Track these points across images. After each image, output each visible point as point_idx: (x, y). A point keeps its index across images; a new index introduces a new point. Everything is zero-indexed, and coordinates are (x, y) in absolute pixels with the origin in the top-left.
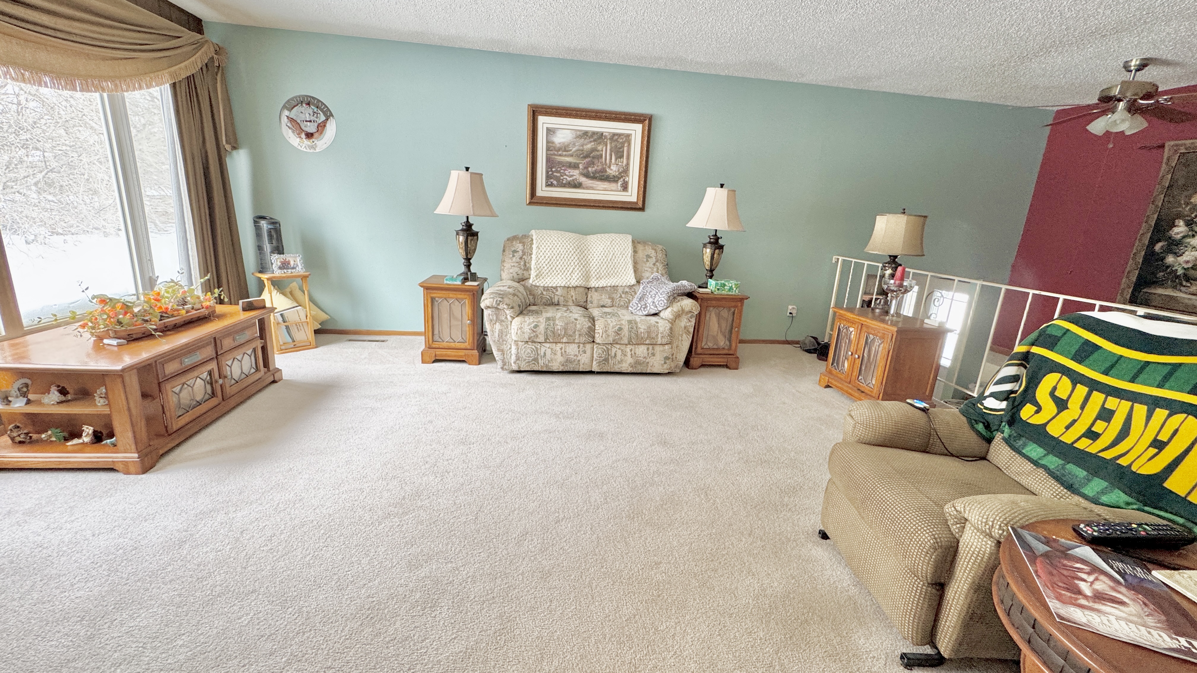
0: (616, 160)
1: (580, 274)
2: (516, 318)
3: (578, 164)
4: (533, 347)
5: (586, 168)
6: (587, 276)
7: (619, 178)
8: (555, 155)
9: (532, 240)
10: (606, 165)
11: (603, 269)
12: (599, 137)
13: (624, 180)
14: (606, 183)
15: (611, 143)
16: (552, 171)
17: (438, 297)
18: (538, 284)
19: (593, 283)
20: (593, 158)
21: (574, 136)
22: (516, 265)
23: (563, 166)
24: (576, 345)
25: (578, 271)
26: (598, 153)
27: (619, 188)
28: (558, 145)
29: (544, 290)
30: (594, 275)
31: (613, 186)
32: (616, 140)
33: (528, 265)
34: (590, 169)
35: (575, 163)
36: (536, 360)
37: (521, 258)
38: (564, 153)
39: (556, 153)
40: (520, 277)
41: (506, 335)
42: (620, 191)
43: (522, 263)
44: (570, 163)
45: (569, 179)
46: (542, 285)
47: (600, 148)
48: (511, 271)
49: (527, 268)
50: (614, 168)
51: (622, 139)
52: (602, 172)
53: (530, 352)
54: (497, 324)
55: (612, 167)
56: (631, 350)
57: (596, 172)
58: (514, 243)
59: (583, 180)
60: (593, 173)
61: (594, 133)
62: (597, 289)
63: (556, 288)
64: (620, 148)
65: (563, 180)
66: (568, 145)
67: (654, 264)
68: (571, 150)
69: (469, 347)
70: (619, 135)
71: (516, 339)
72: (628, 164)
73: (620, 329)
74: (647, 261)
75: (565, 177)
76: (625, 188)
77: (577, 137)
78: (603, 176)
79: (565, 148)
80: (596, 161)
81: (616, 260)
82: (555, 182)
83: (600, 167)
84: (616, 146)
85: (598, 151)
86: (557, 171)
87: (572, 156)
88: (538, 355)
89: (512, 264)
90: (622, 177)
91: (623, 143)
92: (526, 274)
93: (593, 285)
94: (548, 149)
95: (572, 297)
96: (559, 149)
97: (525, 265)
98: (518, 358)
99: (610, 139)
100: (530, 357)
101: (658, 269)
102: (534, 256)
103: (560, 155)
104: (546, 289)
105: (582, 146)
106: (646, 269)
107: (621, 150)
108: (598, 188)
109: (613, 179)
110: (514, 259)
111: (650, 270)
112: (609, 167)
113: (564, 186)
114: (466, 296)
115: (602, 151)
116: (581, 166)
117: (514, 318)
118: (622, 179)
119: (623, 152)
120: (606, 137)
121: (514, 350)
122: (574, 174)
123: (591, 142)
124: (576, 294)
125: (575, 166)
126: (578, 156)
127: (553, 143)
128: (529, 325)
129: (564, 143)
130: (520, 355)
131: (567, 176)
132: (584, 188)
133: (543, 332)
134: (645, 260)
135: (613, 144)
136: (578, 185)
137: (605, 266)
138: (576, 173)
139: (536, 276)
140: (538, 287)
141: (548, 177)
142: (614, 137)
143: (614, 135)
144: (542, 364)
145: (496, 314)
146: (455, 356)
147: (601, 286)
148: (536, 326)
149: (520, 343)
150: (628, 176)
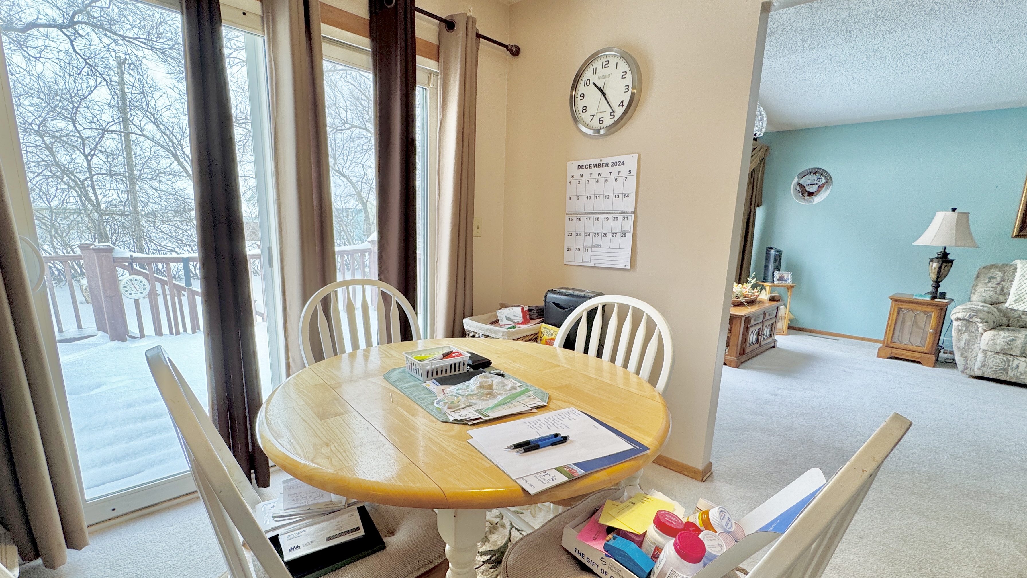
4: (1004, 358)
9: (1016, 269)
17: (905, 308)
22: (991, 289)
33: (1005, 290)
36: (1005, 370)
37: (998, 284)
40: (994, 300)
41: (974, 344)
43: (999, 288)
46: (1021, 309)
48: (984, 294)
49: (1005, 293)
53: (999, 362)
54: (966, 334)
58: (992, 270)
69: (926, 351)
71: (985, 349)
88: (1009, 366)
89: (987, 289)
92: (1001, 298)
97: (1002, 290)
98: (983, 365)
100: (998, 367)
102: (1015, 283)
110: (990, 284)
114: (932, 310)
117: (985, 331)
121: (980, 357)
128: (1004, 338)
130: (986, 363)
133: (1019, 347)
139: (1015, 301)
140: (1016, 310)
144: (1012, 375)
145: (966, 326)
146: (911, 357)
148: (1012, 341)
149: (989, 353)
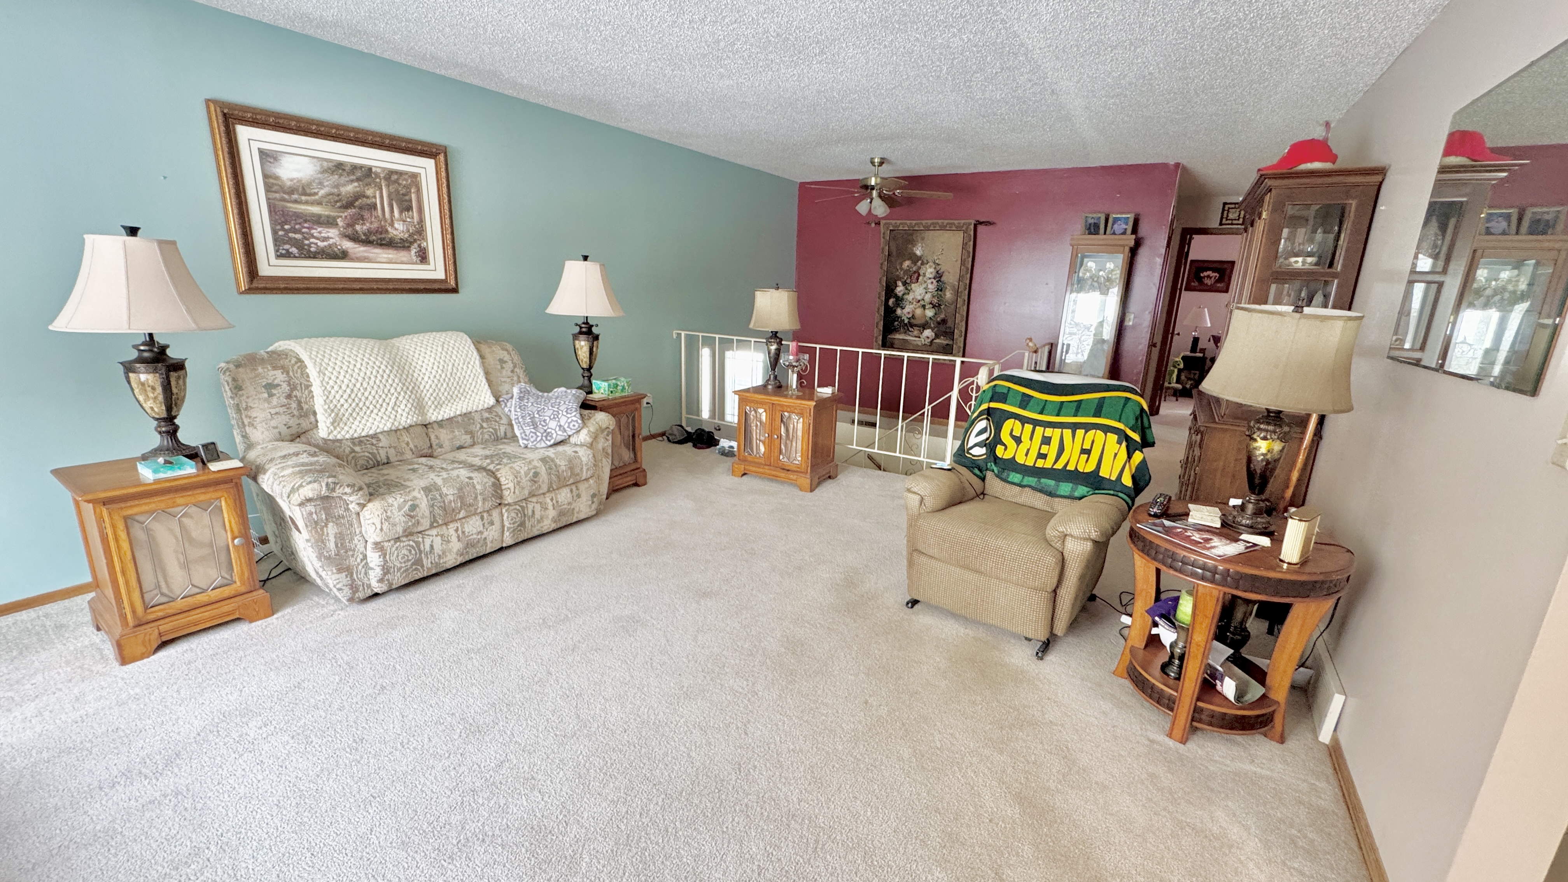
0: (401, 212)
1: (409, 406)
2: (370, 505)
3: (335, 218)
4: (411, 543)
5: (351, 225)
6: (420, 406)
7: (411, 243)
8: (284, 200)
9: (299, 360)
10: (386, 221)
11: (442, 390)
12: (366, 174)
13: (419, 246)
14: (390, 251)
15: (388, 186)
16: (283, 229)
17: (142, 513)
18: (339, 437)
19: (433, 416)
20: (361, 208)
21: (318, 168)
22: (282, 410)
23: (306, 221)
24: (478, 518)
25: (404, 402)
26: (369, 201)
27: (414, 258)
28: (289, 183)
29: (354, 444)
30: (430, 403)
31: (402, 255)
32: (396, 181)
33: (305, 407)
34: (358, 227)
35: (328, 217)
36: (418, 562)
37: (289, 397)
38: (303, 198)
39: (286, 196)
40: (294, 430)
41: (352, 539)
42: (416, 263)
43: (294, 405)
44: (320, 216)
45: (321, 244)
46: (347, 436)
47: (369, 192)
48: (273, 423)
49: (306, 412)
50: (399, 226)
51: (406, 180)
52: (381, 233)
53: (406, 552)
54: (331, 525)
55: (396, 225)
56: (552, 500)
57: (370, 232)
58: (260, 370)
59: (348, 245)
60: (365, 234)
61: (355, 168)
62: (440, 424)
63: (375, 436)
64: (404, 195)
65: (309, 245)
66: (309, 184)
67: (512, 371)
68: (316, 194)
69: (243, 589)
70: (400, 173)
71: (378, 539)
72: (421, 221)
73: (536, 474)
74: (502, 368)
75: (312, 240)
76: (423, 257)
77: (324, 171)
78: (384, 239)
79: (303, 190)
80: (366, 214)
81: (458, 374)
82: (294, 250)
83: (375, 225)
84: (397, 191)
85: (368, 197)
86: (295, 231)
87: (319, 203)
88: (421, 552)
89: (273, 411)
90: (415, 241)
91: (408, 187)
92: (305, 424)
93: (434, 418)
94: (268, 188)
95: (408, 444)
96: (291, 191)
97: (300, 408)
98: (386, 570)
99: (386, 179)
100: (408, 560)
101: (519, 377)
102: (316, 389)
103: (296, 202)
104: (359, 441)
105: (337, 186)
106: (503, 380)
107: (407, 198)
108: (379, 260)
109: (402, 245)
110: (275, 401)
111: (508, 380)
112: (392, 225)
113: (314, 256)
114: (219, 494)
115: (375, 197)
116: (340, 222)
117: (363, 506)
118: (416, 245)
119: (411, 201)
120: (377, 175)
121: (374, 559)
122: (330, 235)
123: (352, 181)
124: (412, 439)
125: (330, 222)
126: (332, 205)
127: (277, 178)
128: (400, 508)
129: (299, 181)
130: (390, 564)
131: (317, 239)
132: (352, 260)
133: (427, 513)
134: (499, 367)
135: (392, 188)
136: (343, 256)
137: (445, 385)
138: (333, 234)
139: (332, 424)
140: (339, 441)
141: (277, 241)
142: (391, 176)
143: (392, 172)
144: (430, 565)
145: (324, 508)
146: (213, 618)
147: (446, 416)
148: (413, 507)
149: (386, 544)
150: (425, 239)
